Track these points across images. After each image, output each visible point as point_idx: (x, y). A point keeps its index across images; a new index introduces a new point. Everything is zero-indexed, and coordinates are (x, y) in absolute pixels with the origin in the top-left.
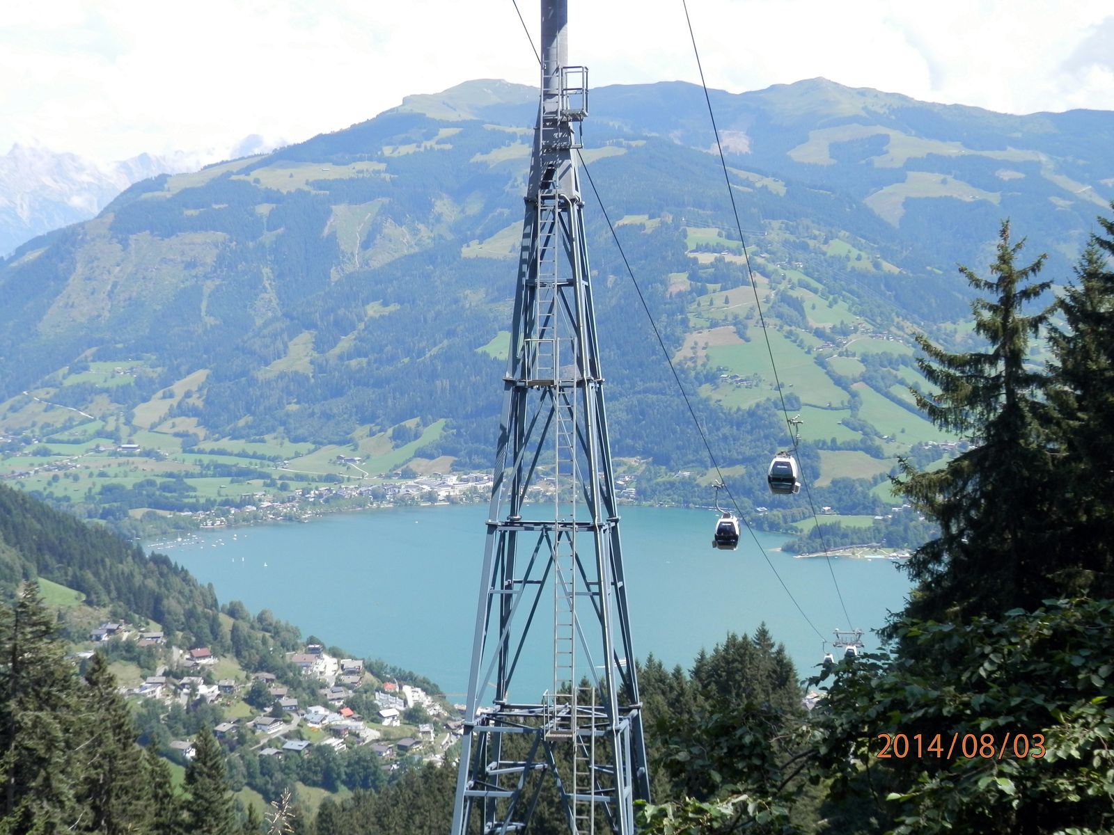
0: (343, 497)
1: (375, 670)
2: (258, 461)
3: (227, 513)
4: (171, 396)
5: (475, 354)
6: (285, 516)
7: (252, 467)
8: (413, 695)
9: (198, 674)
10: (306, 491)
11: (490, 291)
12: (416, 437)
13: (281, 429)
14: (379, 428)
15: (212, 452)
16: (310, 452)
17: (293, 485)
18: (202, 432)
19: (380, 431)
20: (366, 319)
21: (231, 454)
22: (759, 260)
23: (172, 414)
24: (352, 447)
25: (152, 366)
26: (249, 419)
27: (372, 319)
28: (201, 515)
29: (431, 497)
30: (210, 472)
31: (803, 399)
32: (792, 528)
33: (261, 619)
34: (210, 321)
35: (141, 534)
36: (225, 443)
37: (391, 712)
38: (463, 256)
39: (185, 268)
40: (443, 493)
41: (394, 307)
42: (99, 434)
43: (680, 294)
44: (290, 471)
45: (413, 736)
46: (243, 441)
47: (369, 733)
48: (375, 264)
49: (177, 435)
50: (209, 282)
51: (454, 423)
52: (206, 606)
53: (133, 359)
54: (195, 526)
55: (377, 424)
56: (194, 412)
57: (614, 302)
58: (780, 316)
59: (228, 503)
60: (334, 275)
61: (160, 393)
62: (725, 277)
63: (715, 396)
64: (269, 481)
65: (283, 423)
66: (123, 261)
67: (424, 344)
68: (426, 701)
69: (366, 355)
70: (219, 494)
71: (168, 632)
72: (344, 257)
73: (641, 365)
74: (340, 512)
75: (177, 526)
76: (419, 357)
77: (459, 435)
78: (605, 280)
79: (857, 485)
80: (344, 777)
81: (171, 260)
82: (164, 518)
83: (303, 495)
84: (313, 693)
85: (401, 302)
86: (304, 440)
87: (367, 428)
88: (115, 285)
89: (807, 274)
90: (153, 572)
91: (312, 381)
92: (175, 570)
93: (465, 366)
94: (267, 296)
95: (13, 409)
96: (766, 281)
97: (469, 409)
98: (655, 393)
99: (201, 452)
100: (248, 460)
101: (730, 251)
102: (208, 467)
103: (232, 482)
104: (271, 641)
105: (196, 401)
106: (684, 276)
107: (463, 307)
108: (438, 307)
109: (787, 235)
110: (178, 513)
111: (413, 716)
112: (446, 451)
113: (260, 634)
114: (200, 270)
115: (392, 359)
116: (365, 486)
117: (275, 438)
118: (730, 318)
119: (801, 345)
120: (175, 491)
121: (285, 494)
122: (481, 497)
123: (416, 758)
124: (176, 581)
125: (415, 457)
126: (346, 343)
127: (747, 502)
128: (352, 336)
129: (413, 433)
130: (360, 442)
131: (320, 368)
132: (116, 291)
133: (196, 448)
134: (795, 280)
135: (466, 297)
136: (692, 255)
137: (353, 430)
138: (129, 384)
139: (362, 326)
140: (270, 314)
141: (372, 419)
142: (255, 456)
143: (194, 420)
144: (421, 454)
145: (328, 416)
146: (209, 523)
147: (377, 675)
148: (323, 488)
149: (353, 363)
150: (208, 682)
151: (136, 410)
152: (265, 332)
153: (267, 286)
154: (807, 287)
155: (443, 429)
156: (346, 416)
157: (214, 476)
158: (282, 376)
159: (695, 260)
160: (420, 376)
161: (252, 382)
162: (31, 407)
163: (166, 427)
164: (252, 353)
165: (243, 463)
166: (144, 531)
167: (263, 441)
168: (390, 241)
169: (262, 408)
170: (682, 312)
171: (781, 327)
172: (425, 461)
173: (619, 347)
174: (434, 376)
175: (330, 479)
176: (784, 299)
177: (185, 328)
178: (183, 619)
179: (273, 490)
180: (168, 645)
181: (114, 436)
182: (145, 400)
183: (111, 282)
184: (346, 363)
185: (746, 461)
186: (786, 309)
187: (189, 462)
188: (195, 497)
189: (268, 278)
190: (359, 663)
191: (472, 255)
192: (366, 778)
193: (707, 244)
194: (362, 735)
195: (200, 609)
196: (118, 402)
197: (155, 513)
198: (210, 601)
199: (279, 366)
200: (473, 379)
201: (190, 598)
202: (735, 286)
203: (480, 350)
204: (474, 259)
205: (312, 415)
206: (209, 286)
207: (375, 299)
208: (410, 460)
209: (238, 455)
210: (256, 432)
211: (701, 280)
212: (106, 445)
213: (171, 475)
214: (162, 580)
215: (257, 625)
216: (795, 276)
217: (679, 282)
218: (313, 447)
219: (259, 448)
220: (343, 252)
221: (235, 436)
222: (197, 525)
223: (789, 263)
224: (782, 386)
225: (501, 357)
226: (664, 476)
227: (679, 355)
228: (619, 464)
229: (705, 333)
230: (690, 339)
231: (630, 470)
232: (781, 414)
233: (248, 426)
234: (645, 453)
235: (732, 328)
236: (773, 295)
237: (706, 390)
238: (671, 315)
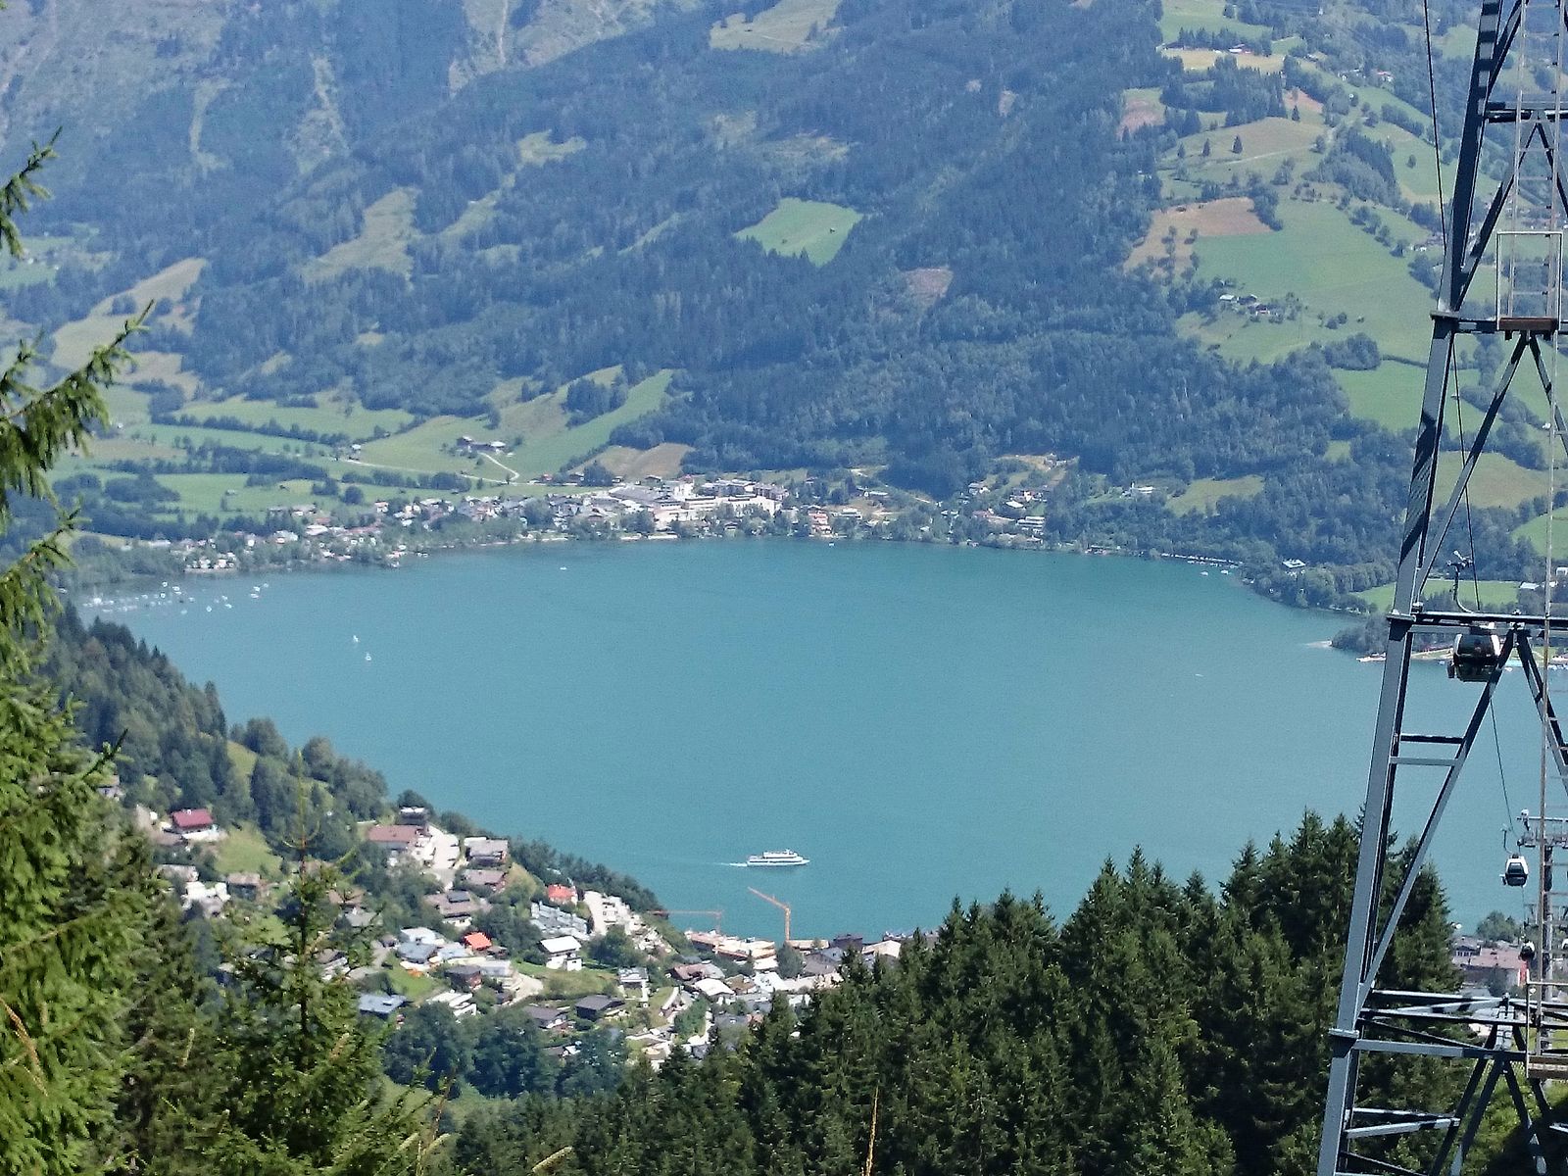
0: (465, 518)
1: (530, 860)
2: (301, 444)
3: (237, 546)
4: (130, 309)
5: (732, 243)
6: (355, 553)
7: (290, 456)
8: (606, 912)
9: (186, 860)
10: (395, 506)
11: (766, 116)
12: (614, 404)
13: (348, 381)
14: (540, 384)
15: (210, 424)
16: (404, 429)
17: (369, 492)
18: (188, 383)
19: (542, 392)
20: (519, 167)
21: (247, 429)
22: (1306, 66)
24: (488, 422)
25: (91, 249)
26: (283, 359)
27: (530, 166)
28: (188, 547)
29: (642, 524)
30: (207, 463)
31: (1384, 347)
32: (1354, 603)
33: (309, 754)
34: (208, 162)
35: (69, 581)
36: (237, 407)
37: (564, 943)
38: (713, 45)
39: (158, 54)
40: (664, 517)
41: (573, 146)
43: (1144, 133)
44: (364, 465)
45: (608, 992)
46: (270, 404)
47: (523, 984)
48: (538, 58)
49: (139, 387)
50: (206, 84)
51: (690, 379)
52: (201, 727)
53: (53, 233)
54: (178, 570)
55: (537, 378)
56: (172, 343)
57: (1011, 145)
58: (1343, 179)
59: (238, 525)
60: (457, 77)
61: (107, 304)
62: (1235, 98)
63: (1208, 337)
64: (322, 484)
65: (352, 370)
66: (33, 34)
67: (632, 220)
68: (632, 923)
69: (517, 240)
70: (224, 507)
71: (128, 775)
72: (475, 41)
73: (1061, 272)
74: (462, 548)
75: (140, 569)
76: (622, 245)
77: (698, 401)
78: (995, 99)
79: (1488, 520)
80: (471, 1068)
81: (132, 37)
82: (115, 552)
83: (390, 513)
84: (413, 902)
85: (587, 134)
86: (393, 404)
87: (515, 385)
88: (16, 82)
89: (1400, 95)
90: (96, 658)
91: (411, 287)
92: (141, 656)
93: (712, 265)
94: (321, 116)
96: (1318, 107)
97: (719, 351)
98: (1087, 327)
99: (187, 422)
100: (281, 442)
101: (1247, 45)
102: (202, 452)
103: (250, 484)
104: (329, 799)
105: (179, 322)
106: (1153, 95)
107: (711, 147)
108: (662, 148)
109: (1364, 16)
110: (142, 543)
111: (607, 952)
112: (671, 437)
113: (308, 785)
114: (188, 59)
115: (570, 249)
116: (513, 498)
117: (336, 399)
118: (1243, 183)
119: (1383, 239)
120: (136, 499)
121: (354, 511)
122: (739, 527)
123: (615, 1033)
124: (143, 676)
125: (611, 443)
126: (478, 214)
127: (1266, 549)
128: (489, 201)
129: (607, 398)
130: (503, 412)
131: (426, 263)
132: (18, 95)
133: (177, 415)
134: (1376, 107)
135: (717, 129)
136: (1170, 54)
137: (489, 387)
138: (45, 284)
139: (510, 181)
140: (327, 152)
141: (527, 366)
142: (297, 434)
143: (174, 359)
144: (621, 438)
145: (440, 359)
146: (205, 564)
147: (535, 870)
148: (429, 501)
149: (493, 254)
150: (207, 877)
151: (58, 336)
152: (318, 187)
153: (322, 94)
154: (1401, 121)
155: (668, 391)
156: (476, 360)
157: (213, 470)
158: (350, 276)
159: (1177, 63)
160: (623, 284)
161: (291, 287)
164: (294, 229)
165: (272, 447)
166: (74, 575)
167: (312, 405)
168: (569, 11)
169: (310, 338)
170: (1147, 167)
171: (1345, 201)
172: (630, 453)
173: (1019, 236)
174: (651, 284)
175: (443, 482)
176: (1354, 144)
177: (158, 175)
178: (157, 753)
179: (330, 503)
180: (128, 803)
182: (77, 316)
183: (8, 77)
184: (478, 253)
185: (1265, 466)
186: (1356, 167)
187: (165, 444)
188: (177, 511)
189: (325, 80)
190: (502, 846)
191: (732, 45)
192: (514, 1071)
193: (1201, 33)
194: (509, 986)
195: (190, 733)
196: (23, 319)
197: (96, 543)
198: (208, 717)
199: (344, 256)
200: (728, 292)
201: (170, 711)
202: (1255, 116)
203: (742, 236)
204: (735, 52)
205: (409, 355)
206: (206, 92)
207: (538, 127)
208: (601, 450)
209: (263, 431)
210: (298, 387)
211: (1188, 104)
213: (127, 467)
214: (116, 674)
215: (303, 767)
216: (1377, 99)
217: (1144, 108)
218: (409, 418)
220: (474, 31)
221: (255, 394)
222: (181, 568)
223: (1366, 72)
224: (1343, 319)
225: (785, 251)
226: (1102, 494)
227: (1137, 257)
228: (1013, 469)
229: (1193, 210)
230: (1163, 222)
231: (1036, 479)
232: (1339, 375)
233: (283, 374)
234: (1064, 448)
235: (1246, 202)
236: (1330, 140)
237: (1188, 326)
238: (1124, 172)
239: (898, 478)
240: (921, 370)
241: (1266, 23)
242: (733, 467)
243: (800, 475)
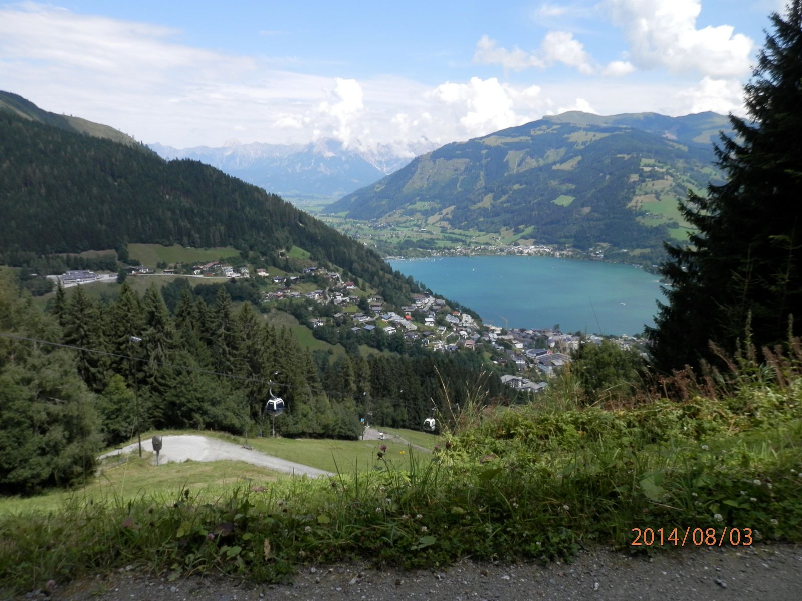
2: (464, 237)
4: (441, 214)
5: (550, 203)
12: (523, 231)
13: (476, 227)
14: (510, 228)
16: (484, 235)
18: (449, 227)
20: (513, 190)
22: (670, 171)
23: (440, 220)
24: (499, 234)
25: (437, 204)
26: (466, 223)
27: (515, 190)
31: (680, 225)
34: (460, 190)
36: (456, 231)
38: (552, 169)
39: (454, 171)
41: (524, 186)
42: (414, 225)
43: (634, 182)
46: (462, 230)
48: (521, 171)
49: (441, 227)
51: (537, 227)
53: (431, 201)
56: (448, 220)
57: (607, 185)
58: (675, 192)
60: (506, 175)
61: (438, 213)
62: (654, 176)
63: (642, 221)
65: (477, 225)
66: (433, 168)
67: (531, 199)
69: (510, 203)
72: (510, 169)
73: (613, 208)
76: (529, 203)
77: (538, 232)
82: (419, 251)
85: (527, 184)
86: (483, 231)
87: (505, 228)
91: (490, 211)
93: (545, 207)
94: (481, 182)
95: (390, 216)
96: (672, 179)
97: (544, 222)
98: (617, 219)
100: (461, 237)
101: (658, 167)
103: (452, 243)
105: (449, 216)
106: (637, 175)
107: (549, 186)
112: (532, 238)
115: (519, 204)
117: (473, 230)
118: (654, 191)
122: (542, 254)
125: (520, 239)
126: (504, 198)
127: (649, 263)
128: (507, 196)
129: (521, 230)
130: (502, 233)
131: (493, 206)
133: (445, 232)
135: (550, 183)
136: (641, 167)
137: (500, 228)
138: (428, 210)
139: (511, 192)
141: (508, 225)
142: (464, 235)
143: (447, 222)
144: (522, 238)
145: (493, 223)
151: (429, 218)
153: (482, 178)
154: (690, 182)
155: (533, 229)
156: (499, 223)
158: (479, 208)
159: (642, 169)
160: (528, 210)
162: (395, 216)
163: (438, 225)
164: (471, 200)
167: (468, 230)
168: (528, 164)
169: (470, 219)
170: (633, 188)
171: (676, 196)
172: (524, 240)
173: (606, 201)
174: (533, 210)
176: (679, 185)
177: (451, 192)
181: (419, 227)
182: (432, 215)
185: (651, 247)
186: (678, 189)
187: (441, 236)
189: (482, 176)
193: (649, 164)
196: (423, 215)
197: (416, 249)
199: (479, 205)
200: (547, 211)
202: (658, 180)
203: (552, 202)
204: (557, 170)
205: (487, 222)
206: (461, 178)
207: (517, 183)
208: (518, 240)
210: (467, 228)
211: (643, 177)
212: (416, 229)
216: (685, 178)
217: (635, 177)
218: (485, 233)
219: (466, 233)
220: (510, 167)
221: (460, 228)
223: (684, 173)
224: (672, 219)
225: (559, 204)
226: (616, 251)
227: (629, 205)
228: (598, 246)
229: (642, 197)
230: (635, 199)
231: (602, 248)
232: (669, 229)
233: (465, 225)
234: (610, 242)
235: (654, 195)
236: (674, 184)
237: (638, 219)
238: (629, 189)
239: (575, 246)
240: (582, 226)
241: (663, 163)
242: (543, 244)
243: (556, 246)
